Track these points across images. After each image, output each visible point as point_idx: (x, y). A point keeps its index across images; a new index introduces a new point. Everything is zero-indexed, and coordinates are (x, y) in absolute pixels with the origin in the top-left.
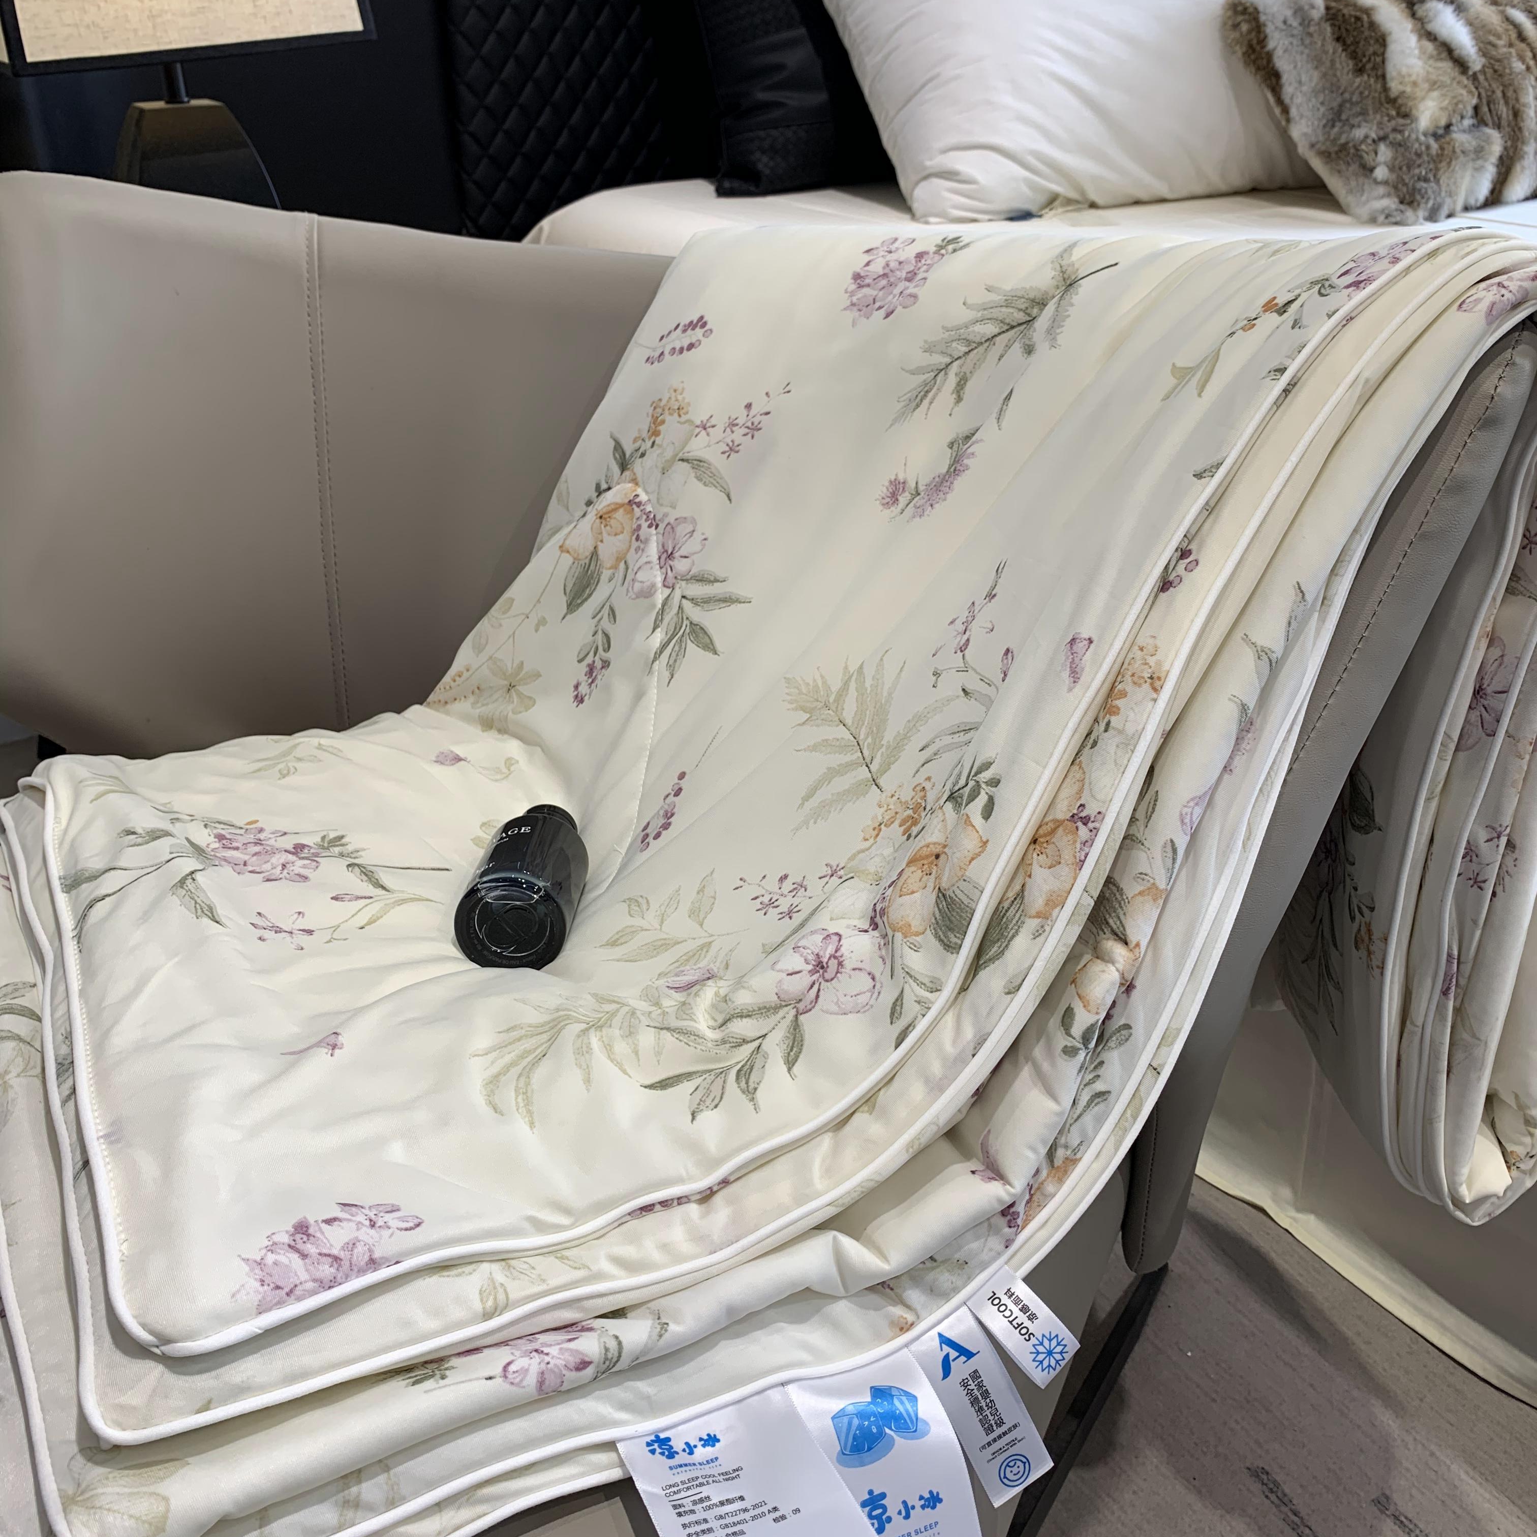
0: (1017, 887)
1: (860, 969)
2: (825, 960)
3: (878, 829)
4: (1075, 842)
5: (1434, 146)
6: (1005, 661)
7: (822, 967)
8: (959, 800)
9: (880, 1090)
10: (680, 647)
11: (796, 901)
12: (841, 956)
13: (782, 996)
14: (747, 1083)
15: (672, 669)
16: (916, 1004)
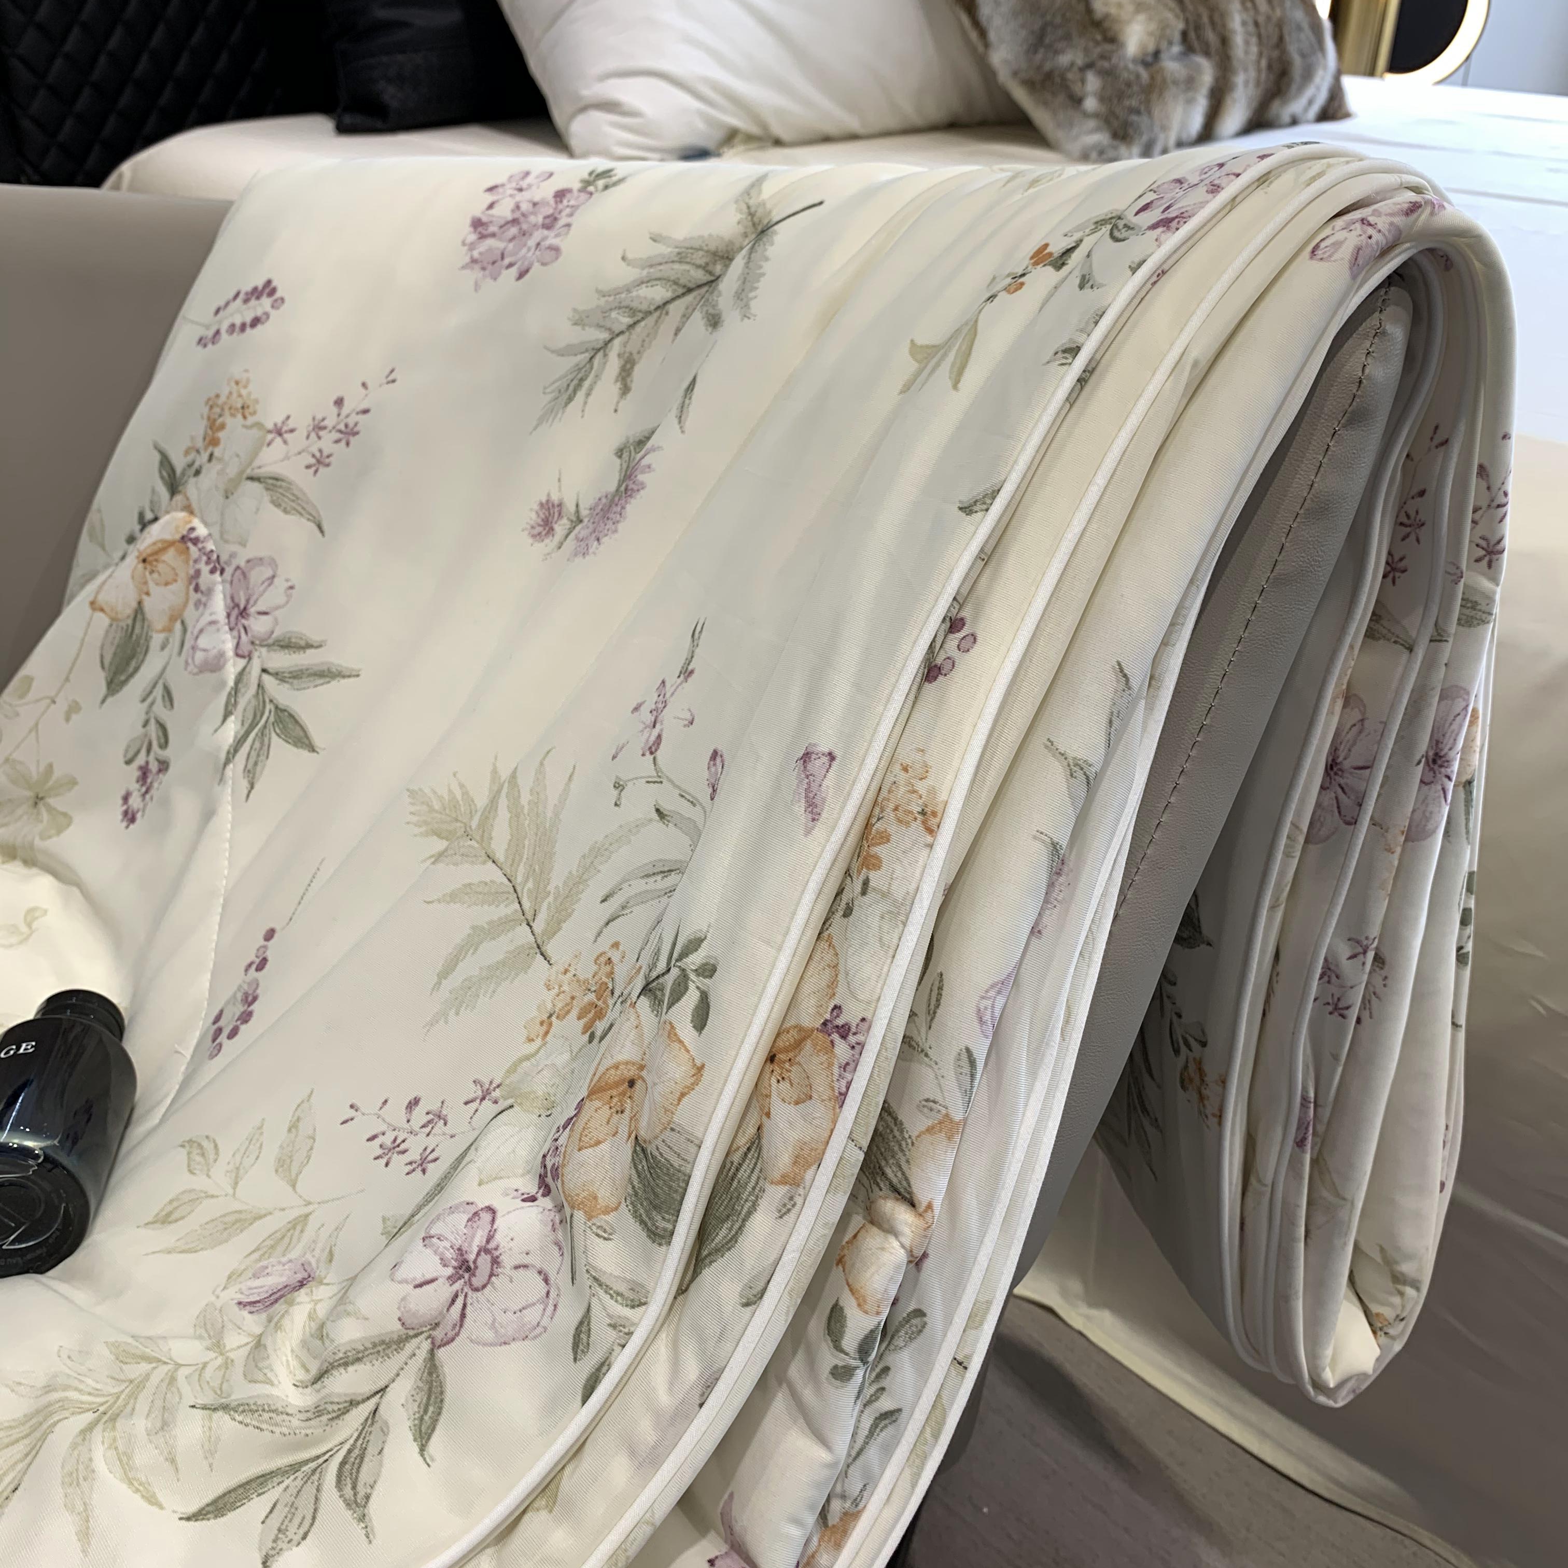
0: (751, 1131)
1: (526, 1266)
2: (471, 1257)
3: (547, 1024)
4: (830, 1065)
5: (1144, 74)
6: (713, 769)
7: (468, 1269)
8: (659, 993)
9: (563, 1468)
10: (262, 743)
11: (431, 1142)
12: (496, 1249)
13: (408, 1323)
14: (354, 1487)
15: (251, 775)
16: (610, 1329)
